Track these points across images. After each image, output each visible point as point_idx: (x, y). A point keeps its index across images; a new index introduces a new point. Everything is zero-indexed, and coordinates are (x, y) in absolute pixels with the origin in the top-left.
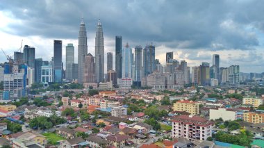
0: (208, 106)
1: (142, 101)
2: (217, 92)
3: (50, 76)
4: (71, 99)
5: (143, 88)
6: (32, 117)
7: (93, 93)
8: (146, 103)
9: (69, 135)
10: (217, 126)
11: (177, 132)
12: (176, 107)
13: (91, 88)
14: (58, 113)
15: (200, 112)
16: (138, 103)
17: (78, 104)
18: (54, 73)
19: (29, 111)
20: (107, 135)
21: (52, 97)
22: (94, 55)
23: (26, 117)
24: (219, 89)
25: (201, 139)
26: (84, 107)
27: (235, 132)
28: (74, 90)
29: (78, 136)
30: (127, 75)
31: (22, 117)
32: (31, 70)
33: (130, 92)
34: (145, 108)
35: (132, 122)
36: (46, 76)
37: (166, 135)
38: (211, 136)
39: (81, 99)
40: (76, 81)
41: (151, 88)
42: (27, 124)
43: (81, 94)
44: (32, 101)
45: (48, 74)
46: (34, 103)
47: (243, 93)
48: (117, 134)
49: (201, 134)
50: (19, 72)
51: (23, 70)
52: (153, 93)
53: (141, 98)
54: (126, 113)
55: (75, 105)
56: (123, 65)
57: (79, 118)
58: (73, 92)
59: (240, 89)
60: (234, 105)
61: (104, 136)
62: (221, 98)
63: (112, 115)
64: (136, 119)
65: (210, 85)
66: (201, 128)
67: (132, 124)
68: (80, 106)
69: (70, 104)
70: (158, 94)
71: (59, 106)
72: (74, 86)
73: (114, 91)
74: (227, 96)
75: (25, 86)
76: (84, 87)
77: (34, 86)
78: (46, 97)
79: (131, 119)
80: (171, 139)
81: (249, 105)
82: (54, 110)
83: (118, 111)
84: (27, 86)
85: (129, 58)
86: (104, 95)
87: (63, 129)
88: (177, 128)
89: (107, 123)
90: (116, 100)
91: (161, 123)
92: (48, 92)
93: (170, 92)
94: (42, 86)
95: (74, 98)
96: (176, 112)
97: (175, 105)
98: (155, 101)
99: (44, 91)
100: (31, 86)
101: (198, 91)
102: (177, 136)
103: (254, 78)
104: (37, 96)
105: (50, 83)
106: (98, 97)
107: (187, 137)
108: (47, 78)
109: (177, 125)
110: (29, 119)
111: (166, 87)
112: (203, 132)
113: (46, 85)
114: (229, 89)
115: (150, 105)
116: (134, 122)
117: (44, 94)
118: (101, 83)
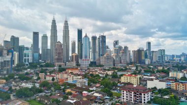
0: (145, 78)
1: (98, 75)
2: (150, 68)
3: (30, 58)
4: (46, 75)
5: (97, 66)
6: (18, 88)
7: (62, 70)
8: (100, 77)
9: (46, 101)
10: (153, 93)
11: (125, 97)
12: (123, 79)
13: (60, 66)
14: (37, 85)
15: (140, 83)
16: (95, 77)
17: (51, 78)
18: (33, 56)
19: (15, 84)
20: (75, 101)
21: (31, 73)
22: (62, 43)
23: (13, 88)
24: (152, 67)
25: (143, 102)
26: (56, 81)
27: (166, 97)
28: (48, 68)
29: (53, 102)
30: (86, 57)
31: (10, 89)
32: (16, 54)
33: (88, 69)
34: (100, 80)
35: (92, 91)
36: (27, 58)
37: (117, 100)
38: (149, 100)
39: (53, 75)
40: (49, 62)
41: (103, 66)
42: (14, 94)
43: (53, 71)
44: (17, 76)
45: (28, 56)
46: (19, 78)
47: (168, 69)
48: (82, 100)
49: (143, 99)
50: (8, 55)
51: (11, 54)
52: (105, 70)
53: (97, 73)
54: (87, 85)
55: (49, 79)
56: (83, 49)
57: (52, 89)
58: (47, 70)
59: (166, 66)
60: (163, 77)
61: (72, 102)
62: (154, 72)
63: (77, 86)
64: (94, 88)
65: (145, 63)
66: (143, 94)
67: (92, 93)
68: (53, 79)
69: (45, 78)
70: (109, 70)
71: (37, 80)
72: (48, 65)
73: (77, 68)
74: (158, 71)
75: (12, 66)
76: (55, 66)
77: (18, 66)
78: (27, 74)
79: (91, 89)
80: (121, 103)
81: (174, 77)
82: (34, 82)
83: (81, 83)
84: (13, 66)
85: (88, 45)
86: (70, 71)
87: (41, 97)
88: (125, 95)
89: (73, 92)
90: (79, 75)
91: (113, 91)
92: (29, 70)
93: (117, 69)
94: (24, 65)
95: (48, 74)
96: (123, 83)
97: (122, 78)
98: (107, 75)
99: (26, 69)
100: (16, 65)
101: (137, 68)
102: (125, 100)
103: (175, 58)
104: (20, 73)
105: (30, 63)
106: (66, 73)
107: (132, 101)
108: (28, 59)
109: (125, 92)
110: (16, 89)
111: (114, 65)
112: (144, 97)
113: (27, 65)
114: (158, 66)
115: (104, 78)
116: (93, 90)
117: (26, 71)
118: (67, 63)
